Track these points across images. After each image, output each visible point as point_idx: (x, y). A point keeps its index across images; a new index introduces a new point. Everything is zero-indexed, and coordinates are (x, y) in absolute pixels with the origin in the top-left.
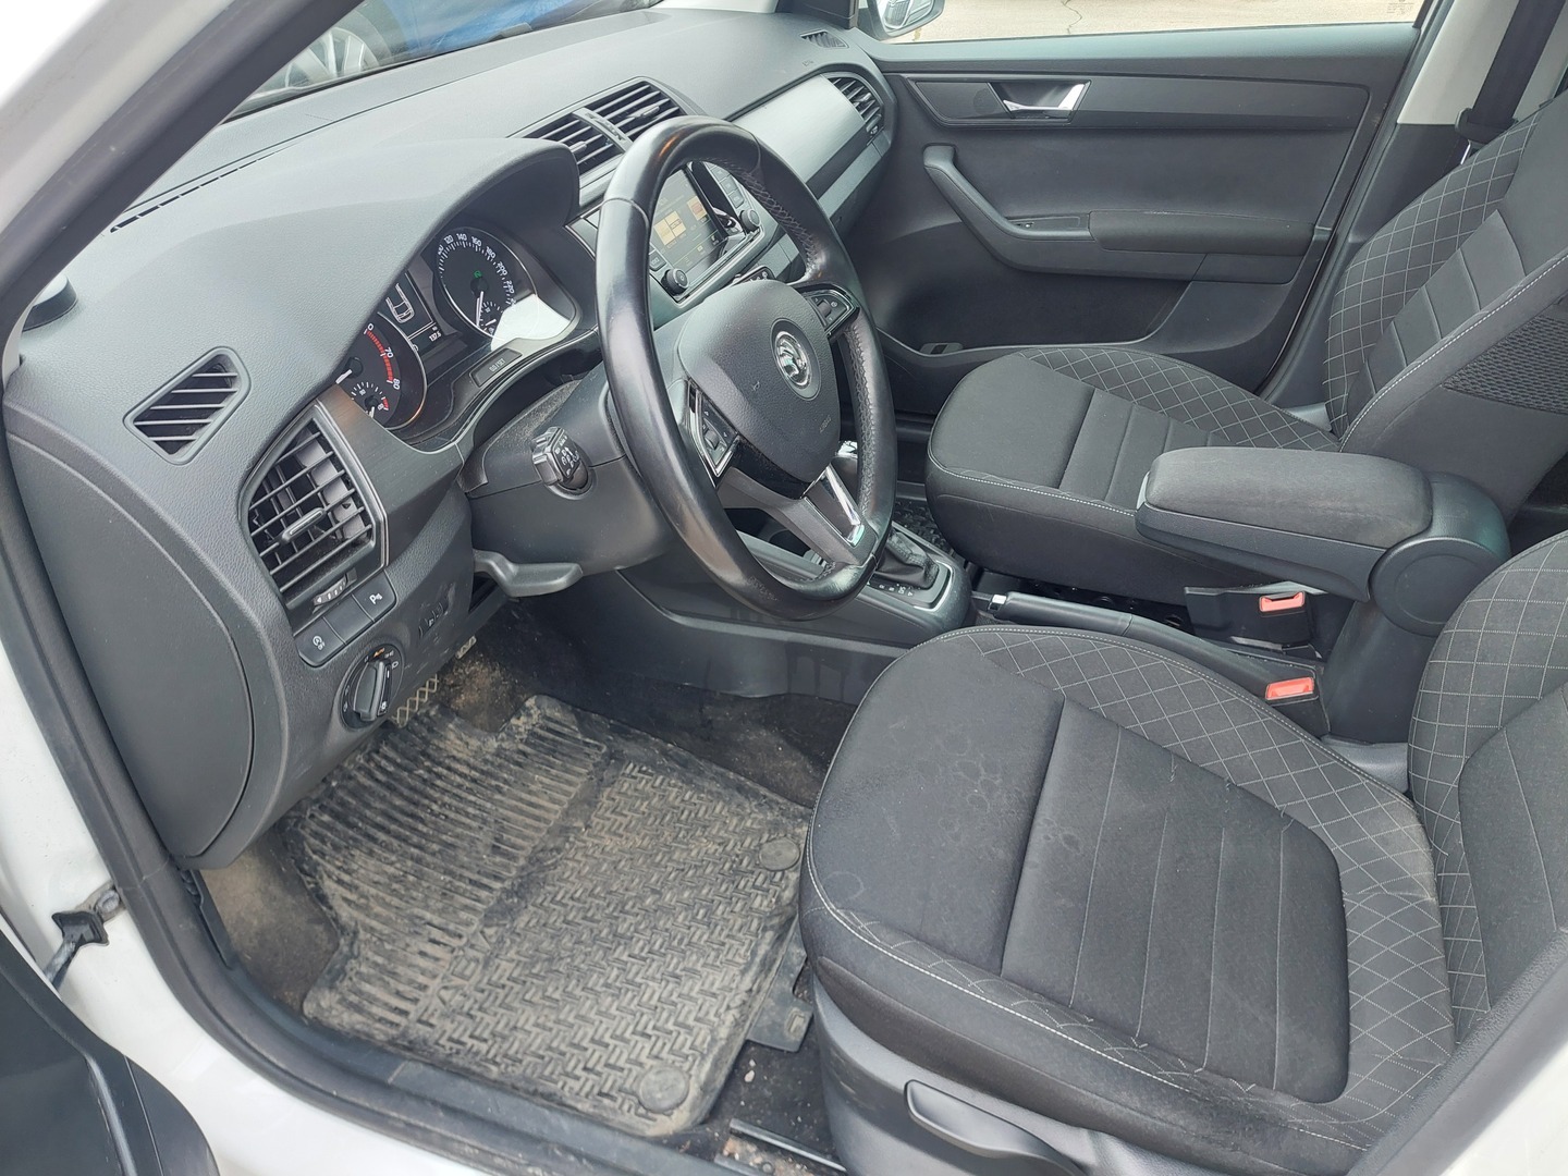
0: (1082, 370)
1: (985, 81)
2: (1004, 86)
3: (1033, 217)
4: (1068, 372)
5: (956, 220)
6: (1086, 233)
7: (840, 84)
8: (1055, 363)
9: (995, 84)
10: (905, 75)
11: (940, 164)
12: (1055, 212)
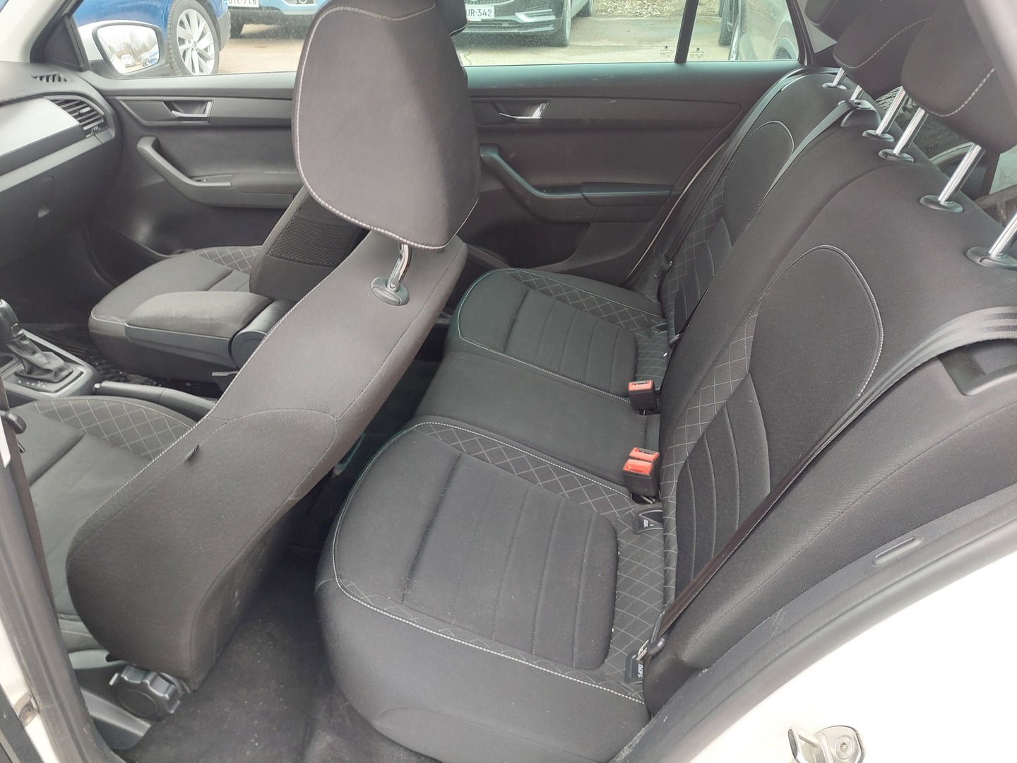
0: (227, 259)
1: (160, 101)
2: (174, 104)
3: (209, 175)
4: (219, 261)
5: (162, 180)
6: (228, 184)
7: (60, 103)
8: (212, 257)
9: (167, 103)
10: (118, 98)
11: (146, 147)
12: (221, 172)
